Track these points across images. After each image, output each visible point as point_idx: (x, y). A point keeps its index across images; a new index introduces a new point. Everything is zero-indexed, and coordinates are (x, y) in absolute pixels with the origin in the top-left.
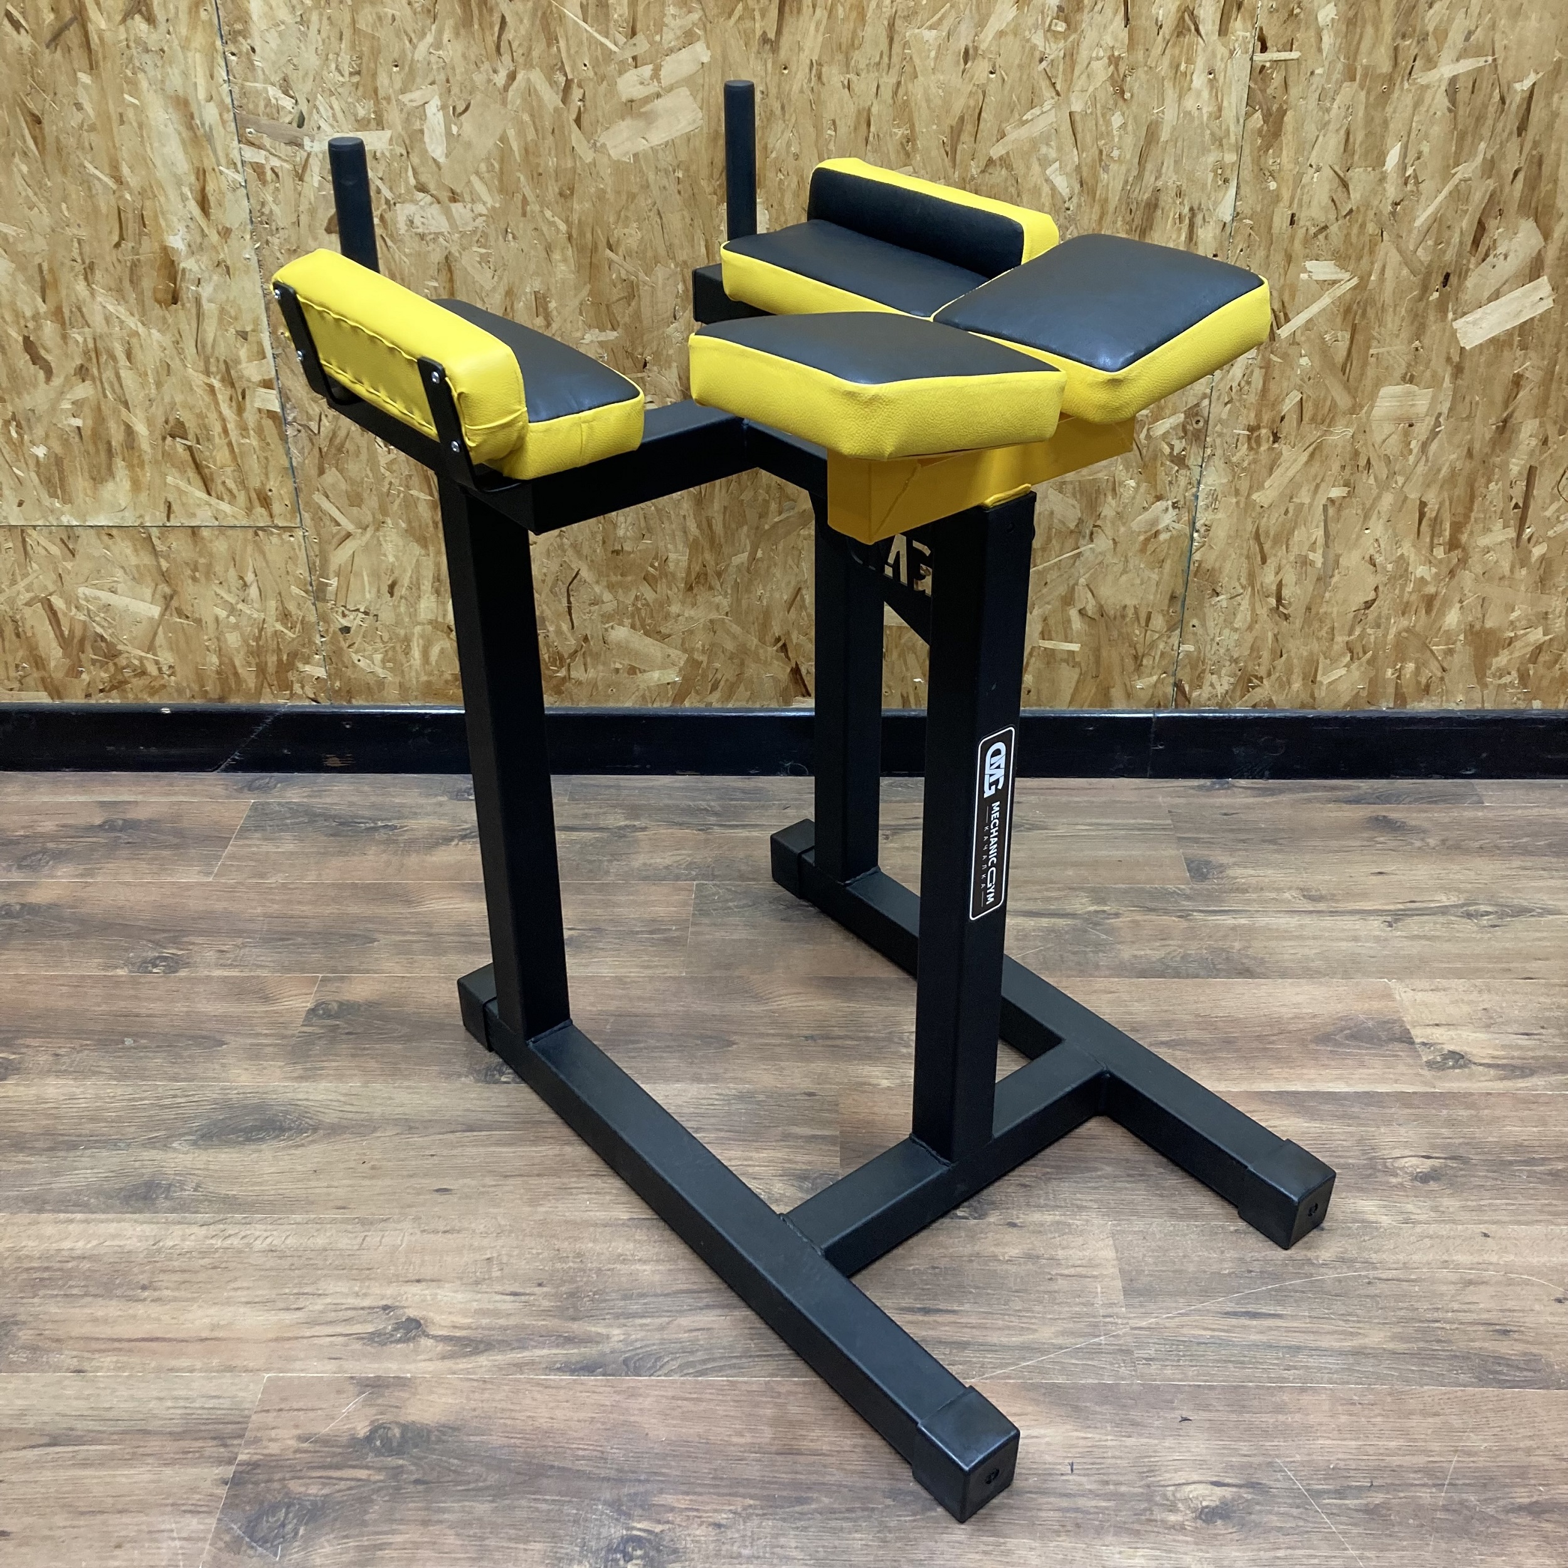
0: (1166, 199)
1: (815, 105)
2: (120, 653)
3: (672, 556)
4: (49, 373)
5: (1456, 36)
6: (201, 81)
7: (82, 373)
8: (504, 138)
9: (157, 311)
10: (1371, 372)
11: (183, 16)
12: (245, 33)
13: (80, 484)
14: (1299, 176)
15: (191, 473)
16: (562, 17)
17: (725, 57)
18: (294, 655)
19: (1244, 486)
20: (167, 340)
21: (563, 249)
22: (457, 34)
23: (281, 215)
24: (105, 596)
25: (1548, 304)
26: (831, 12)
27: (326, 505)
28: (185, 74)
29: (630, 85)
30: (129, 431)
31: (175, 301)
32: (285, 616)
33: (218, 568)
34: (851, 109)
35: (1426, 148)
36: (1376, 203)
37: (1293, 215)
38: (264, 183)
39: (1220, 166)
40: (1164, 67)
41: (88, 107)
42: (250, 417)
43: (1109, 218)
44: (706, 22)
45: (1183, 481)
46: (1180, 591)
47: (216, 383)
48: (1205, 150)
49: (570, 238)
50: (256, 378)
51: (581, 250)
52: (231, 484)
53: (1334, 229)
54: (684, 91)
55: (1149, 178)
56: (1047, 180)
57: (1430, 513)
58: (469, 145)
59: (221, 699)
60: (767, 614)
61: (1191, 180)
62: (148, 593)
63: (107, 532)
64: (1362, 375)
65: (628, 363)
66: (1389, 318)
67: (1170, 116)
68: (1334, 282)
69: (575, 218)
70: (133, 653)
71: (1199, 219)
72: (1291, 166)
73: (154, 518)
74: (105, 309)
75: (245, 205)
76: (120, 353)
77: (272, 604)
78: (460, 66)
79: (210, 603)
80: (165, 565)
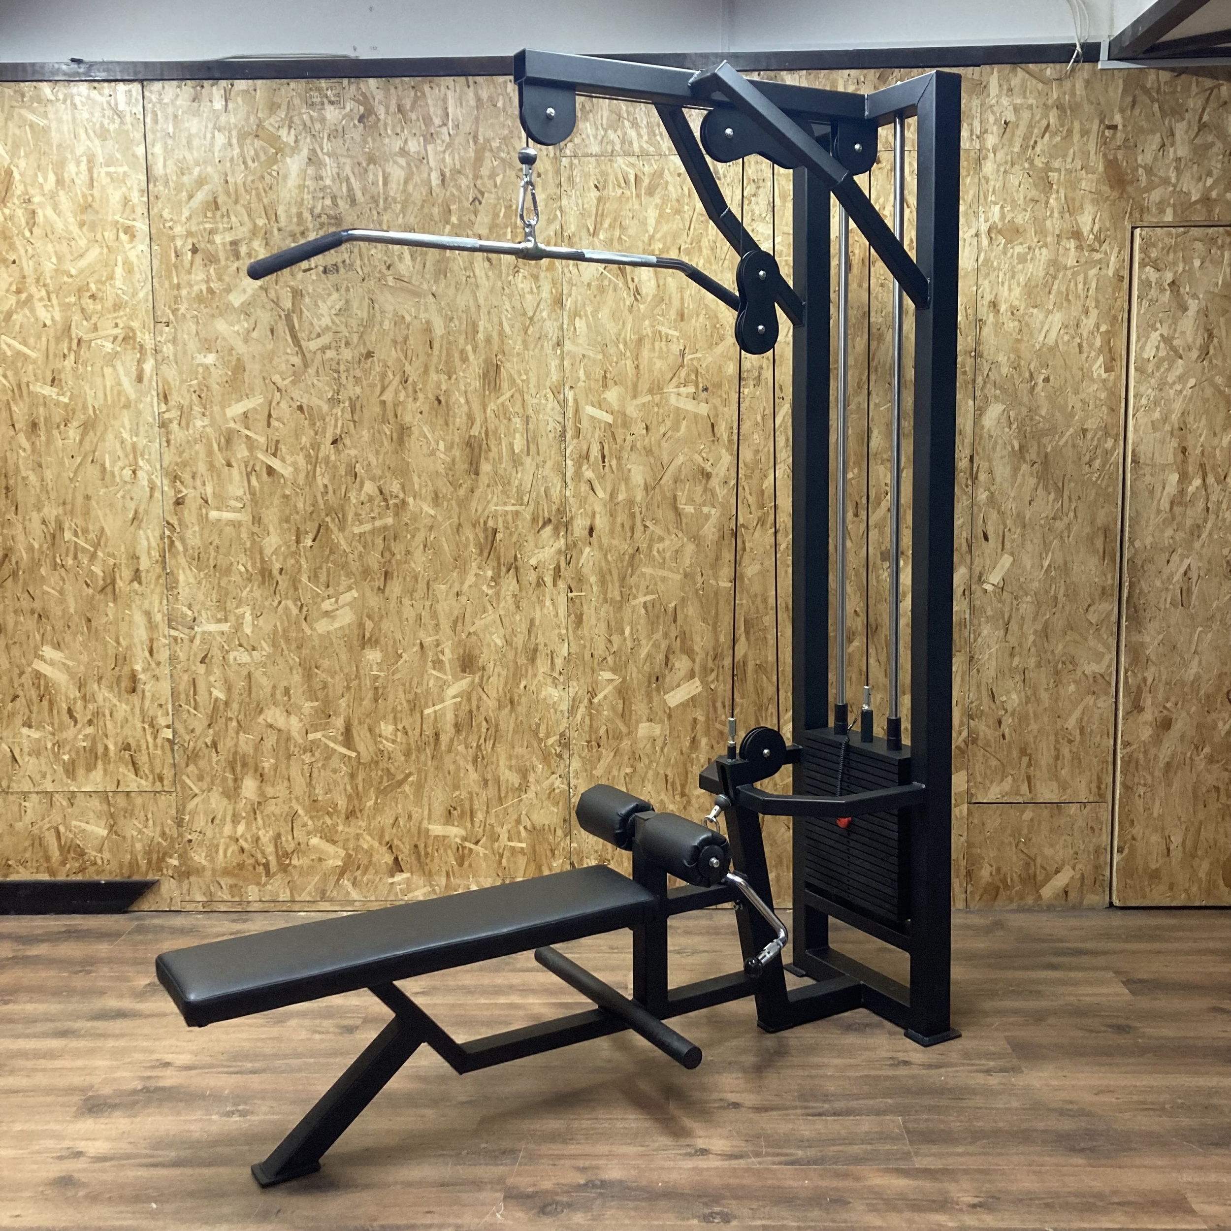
0: (541, 647)
1: (399, 613)
2: (86, 854)
3: (340, 803)
4: (76, 722)
5: (643, 587)
6: (156, 605)
7: (90, 722)
8: (275, 626)
9: (126, 696)
10: (634, 717)
11: (153, 582)
12: (176, 588)
13: (81, 772)
14: (592, 639)
15: (130, 767)
16: (300, 581)
17: (364, 595)
18: (165, 854)
19: (588, 767)
20: (128, 708)
22: (259, 587)
23: (182, 655)
24: (83, 825)
25: (700, 689)
26: (405, 579)
27: (188, 781)
28: (151, 603)
29: (327, 605)
30: (106, 748)
31: (134, 690)
32: (163, 834)
33: (136, 812)
34: (413, 614)
35: (639, 628)
38: (177, 643)
39: (560, 635)
40: (534, 598)
41: (111, 616)
42: (159, 741)
44: (356, 583)
45: (562, 766)
46: (567, 817)
47: (146, 726)
48: (553, 628)
50: (164, 724)
51: (305, 669)
52: (147, 771)
53: (609, 659)
54: (347, 608)
55: (533, 639)
57: (670, 780)
58: (261, 628)
59: (129, 877)
60: (382, 831)
62: (103, 823)
63: (89, 794)
67: (538, 616)
68: (612, 680)
69: (303, 656)
70: (92, 853)
73: (112, 787)
74: (104, 695)
75: (168, 652)
76: (107, 713)
77: (158, 829)
78: (260, 599)
79: (131, 829)
80: (112, 810)
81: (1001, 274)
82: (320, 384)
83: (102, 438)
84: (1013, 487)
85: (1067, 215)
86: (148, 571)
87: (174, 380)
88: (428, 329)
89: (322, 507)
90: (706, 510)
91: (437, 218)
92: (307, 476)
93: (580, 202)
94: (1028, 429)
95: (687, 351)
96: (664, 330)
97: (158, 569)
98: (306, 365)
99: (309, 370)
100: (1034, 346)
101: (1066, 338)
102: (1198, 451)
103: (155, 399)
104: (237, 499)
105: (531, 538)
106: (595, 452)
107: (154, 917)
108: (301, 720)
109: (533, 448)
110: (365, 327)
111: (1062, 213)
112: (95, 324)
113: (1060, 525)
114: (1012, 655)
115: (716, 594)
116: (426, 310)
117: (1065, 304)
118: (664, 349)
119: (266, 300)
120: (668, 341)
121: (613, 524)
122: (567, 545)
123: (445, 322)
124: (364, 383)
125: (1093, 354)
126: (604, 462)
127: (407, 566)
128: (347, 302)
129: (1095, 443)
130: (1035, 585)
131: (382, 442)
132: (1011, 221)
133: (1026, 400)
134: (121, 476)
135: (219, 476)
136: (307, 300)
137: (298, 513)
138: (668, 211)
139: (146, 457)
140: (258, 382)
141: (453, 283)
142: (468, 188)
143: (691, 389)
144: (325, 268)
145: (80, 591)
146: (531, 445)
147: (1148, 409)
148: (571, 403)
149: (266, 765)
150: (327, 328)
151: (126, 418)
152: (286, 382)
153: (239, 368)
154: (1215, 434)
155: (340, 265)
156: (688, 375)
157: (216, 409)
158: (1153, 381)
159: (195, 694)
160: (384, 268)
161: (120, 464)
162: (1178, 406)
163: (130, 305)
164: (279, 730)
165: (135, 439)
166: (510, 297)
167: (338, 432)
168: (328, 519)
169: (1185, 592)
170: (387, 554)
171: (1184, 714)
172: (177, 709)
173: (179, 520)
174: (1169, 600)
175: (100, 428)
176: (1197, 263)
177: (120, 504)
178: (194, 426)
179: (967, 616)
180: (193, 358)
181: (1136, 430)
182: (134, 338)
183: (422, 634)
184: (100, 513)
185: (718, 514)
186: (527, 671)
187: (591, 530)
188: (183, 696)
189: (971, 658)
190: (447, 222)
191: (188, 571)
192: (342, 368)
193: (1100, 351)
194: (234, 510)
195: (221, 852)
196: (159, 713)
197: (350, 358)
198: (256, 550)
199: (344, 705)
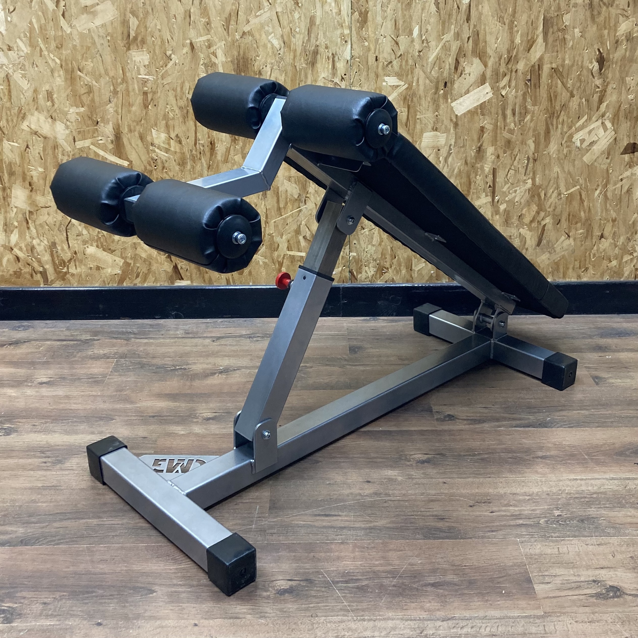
21: (58, 71)
36: (411, 51)
37: (376, 57)
43: (298, 58)
49: (61, 66)
56: (269, 41)
61: (331, 42)
64: (414, 127)
65: (90, 122)
66: (423, 102)
71: (336, 59)
72: (373, 35)
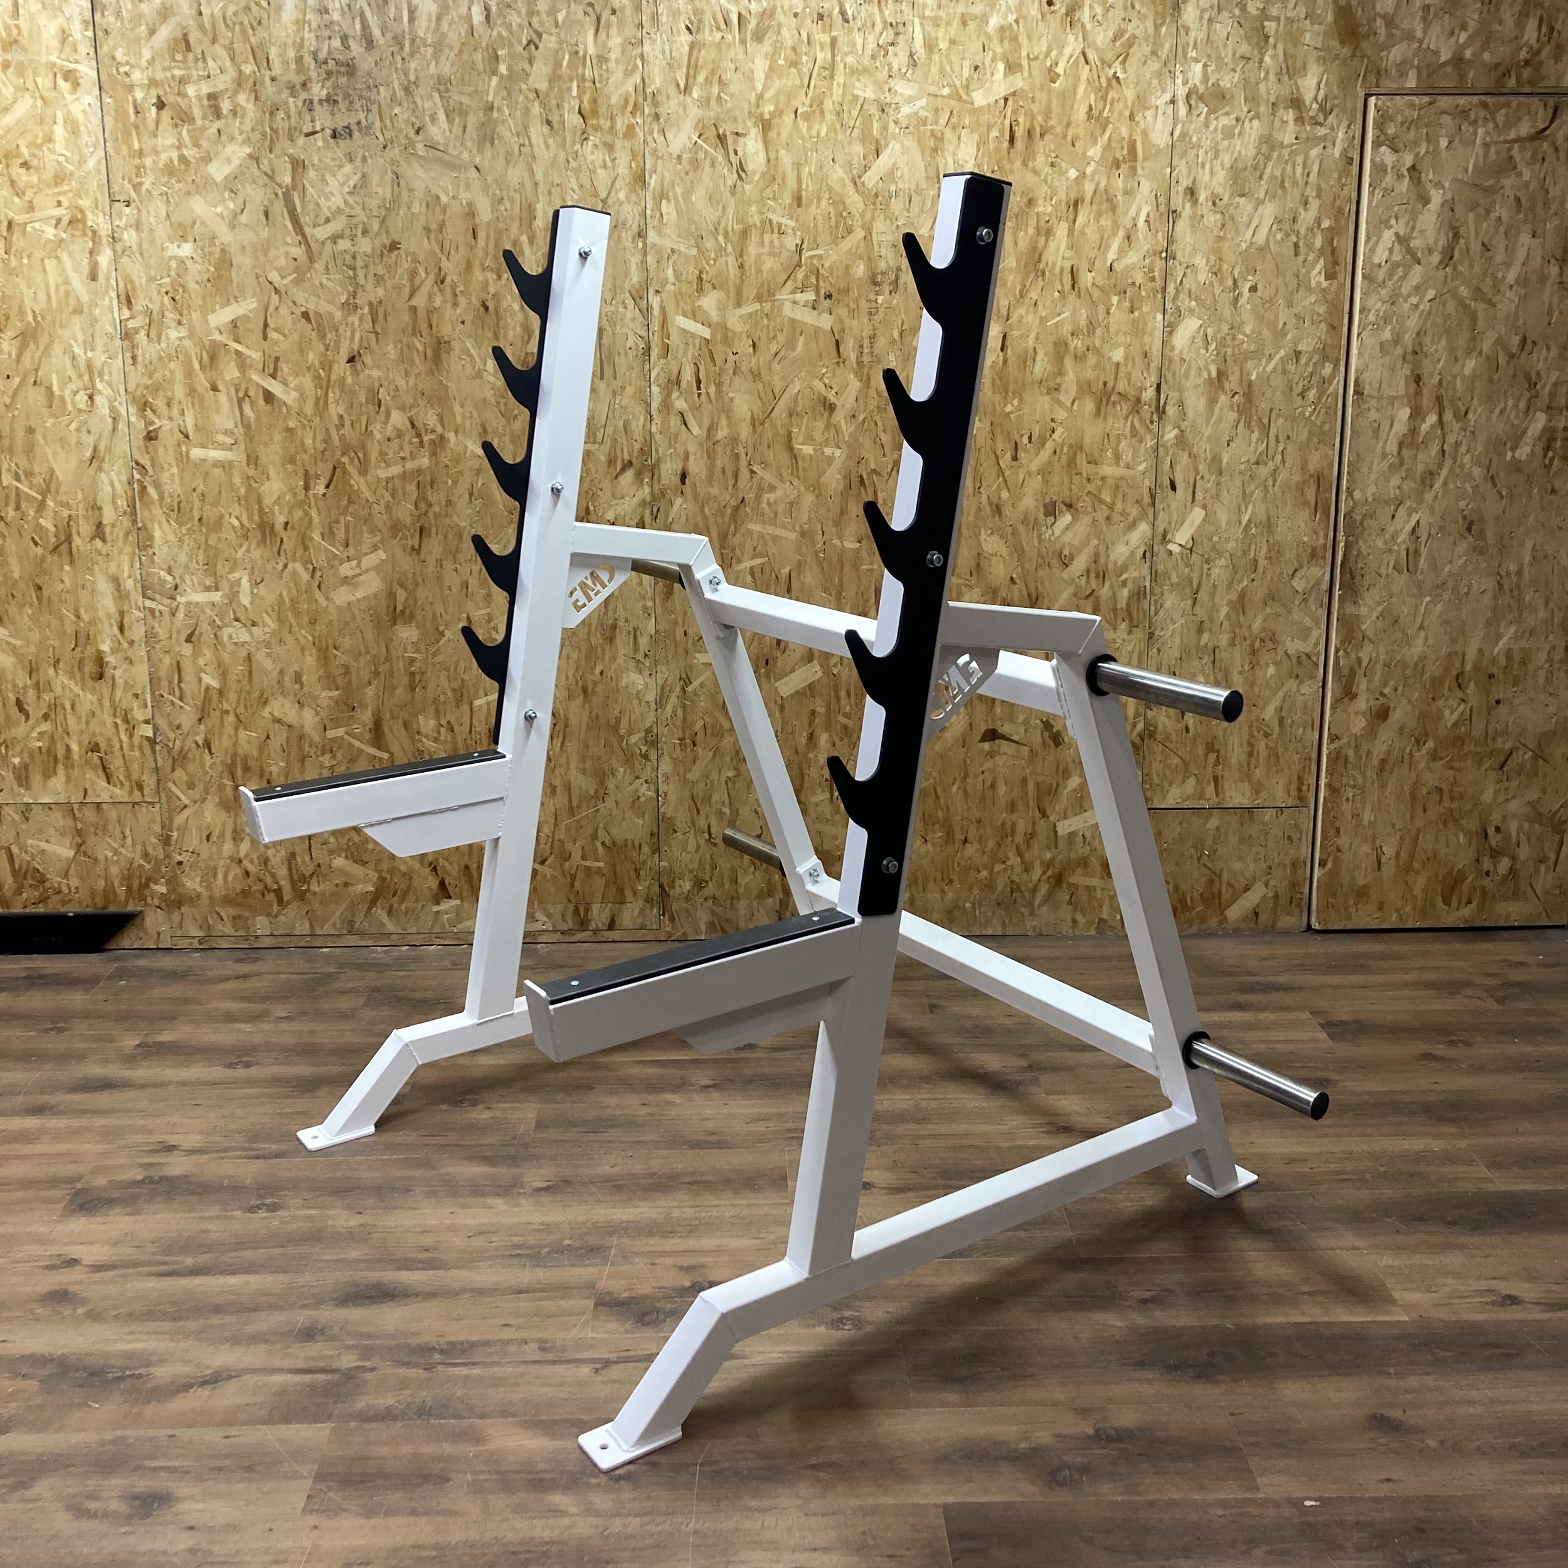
0: (621, 623)
1: (440, 579)
2: (47, 880)
4: (27, 716)
5: (749, 548)
6: (126, 569)
7: (46, 717)
8: (280, 595)
9: (91, 683)
11: (121, 539)
12: (151, 546)
13: (36, 779)
14: (685, 613)
15: (100, 772)
16: (311, 539)
17: (393, 557)
18: (149, 879)
19: (681, 770)
20: (94, 699)
22: (258, 546)
23: (162, 633)
24: (43, 845)
25: (820, 674)
26: (446, 536)
27: (174, 789)
28: (118, 566)
29: (346, 569)
30: (68, 748)
31: (101, 677)
32: (146, 855)
33: (110, 828)
34: (458, 582)
38: (154, 617)
39: (645, 607)
41: (67, 581)
42: (136, 740)
44: (383, 540)
45: (649, 769)
46: (655, 830)
47: (119, 721)
48: (637, 600)
50: (141, 719)
51: (320, 649)
52: (122, 778)
54: (373, 573)
55: (610, 613)
58: (262, 598)
59: (104, 908)
62: (68, 842)
63: (49, 806)
68: (710, 665)
69: (317, 634)
70: (55, 879)
73: (76, 798)
74: (63, 683)
75: (143, 629)
76: (68, 706)
77: (139, 848)
78: (259, 561)
79: (103, 848)
80: (79, 826)
81: (1201, 153)
82: (330, 284)
83: (47, 353)
84: (1207, 424)
85: (1286, 78)
86: (113, 526)
87: (140, 277)
88: (471, 213)
89: (337, 444)
90: (828, 451)
91: (480, 67)
92: (317, 403)
93: (667, 48)
94: (1229, 350)
95: (805, 246)
96: (775, 218)
97: (127, 523)
98: (312, 260)
99: (316, 266)
100: (1239, 245)
101: (1279, 236)
102: (1435, 380)
103: (115, 302)
104: (227, 433)
105: (606, 485)
106: (688, 376)
107: (140, 956)
108: (317, 714)
109: (608, 370)
110: (388, 209)
111: (1279, 74)
112: (31, 202)
113: (1263, 471)
114: (1200, 631)
115: (841, 558)
116: (468, 187)
117: (1280, 192)
118: (776, 243)
119: (257, 173)
120: (782, 233)
121: (711, 469)
122: (652, 494)
123: (492, 205)
124: (389, 283)
125: (1311, 257)
126: (699, 388)
127: (448, 521)
128: (364, 176)
129: (1310, 369)
130: (1231, 545)
131: (413, 360)
132: (1216, 85)
133: (1227, 312)
134: (73, 402)
135: (202, 402)
136: (312, 173)
137: (305, 451)
138: (781, 62)
139: (106, 378)
140: (250, 280)
141: (502, 151)
142: (521, 26)
143: (811, 296)
144: (334, 131)
145: (26, 550)
146: (606, 368)
147: (1377, 327)
148: (656, 312)
149: (274, 769)
150: (339, 211)
151: (77, 327)
152: (285, 281)
153: (224, 262)
154: (1456, 359)
155: (354, 128)
156: (806, 277)
157: (195, 315)
158: (1384, 292)
159: (180, 681)
160: (412, 133)
161: (73, 386)
162: (1413, 323)
163: (76, 177)
164: (290, 726)
165: (90, 354)
166: (578, 171)
167: (356, 348)
168: (345, 459)
169: (1413, 554)
170: (422, 505)
171: (1404, 701)
172: (158, 699)
173: (152, 459)
174: (1392, 564)
175: (44, 340)
176: (1443, 142)
177: (73, 441)
178: (168, 339)
179: (1147, 584)
180: (163, 249)
181: (1360, 354)
182: (83, 221)
183: (469, 607)
184: (48, 450)
185: (844, 457)
186: (603, 654)
187: (683, 477)
188: (165, 683)
189: (1151, 635)
190: (494, 72)
191: (165, 525)
192: (359, 263)
193: (1321, 252)
194: (223, 447)
195: (220, 876)
196: (135, 705)
197: (369, 251)
198: (252, 499)
199: (371, 693)
